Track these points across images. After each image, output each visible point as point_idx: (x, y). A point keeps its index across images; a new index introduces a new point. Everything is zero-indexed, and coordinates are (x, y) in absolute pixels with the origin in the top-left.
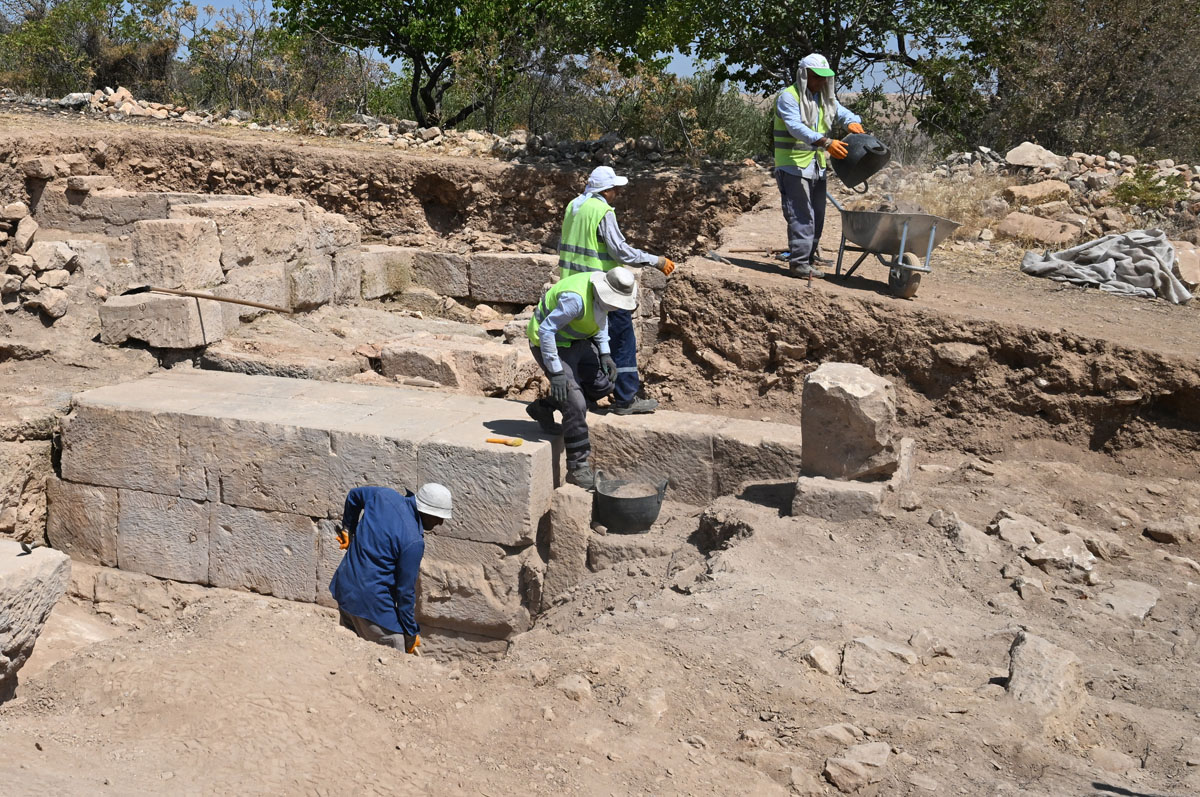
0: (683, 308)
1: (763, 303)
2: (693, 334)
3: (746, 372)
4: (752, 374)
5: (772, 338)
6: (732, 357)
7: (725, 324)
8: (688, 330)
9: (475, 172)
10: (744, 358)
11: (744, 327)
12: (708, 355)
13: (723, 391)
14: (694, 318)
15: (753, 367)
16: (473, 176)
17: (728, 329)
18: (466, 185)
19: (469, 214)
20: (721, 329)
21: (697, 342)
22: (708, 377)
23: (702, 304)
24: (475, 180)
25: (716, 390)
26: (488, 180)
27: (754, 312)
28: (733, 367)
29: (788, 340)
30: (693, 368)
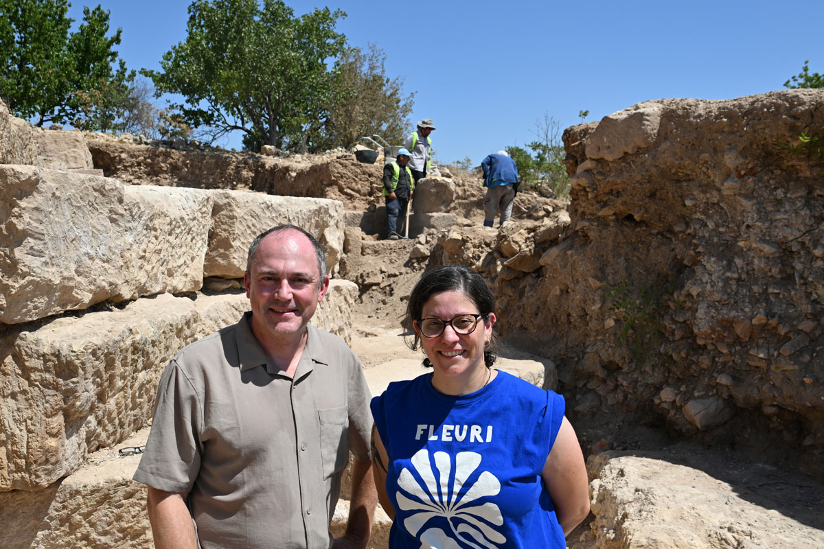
0: (338, 173)
1: (367, 170)
2: (343, 183)
3: (363, 197)
4: (364, 198)
5: (371, 183)
6: (358, 191)
7: (354, 179)
8: (340, 182)
9: (121, 148)
10: (362, 192)
11: (360, 180)
12: (349, 191)
13: (356, 204)
14: (342, 177)
15: (365, 195)
16: (121, 150)
17: (355, 180)
18: (116, 155)
19: (118, 170)
20: (352, 181)
21: (344, 186)
22: (350, 199)
23: (345, 172)
24: (122, 152)
25: (354, 204)
26: (128, 152)
27: (364, 174)
28: (358, 195)
29: (377, 184)
30: (344, 196)
